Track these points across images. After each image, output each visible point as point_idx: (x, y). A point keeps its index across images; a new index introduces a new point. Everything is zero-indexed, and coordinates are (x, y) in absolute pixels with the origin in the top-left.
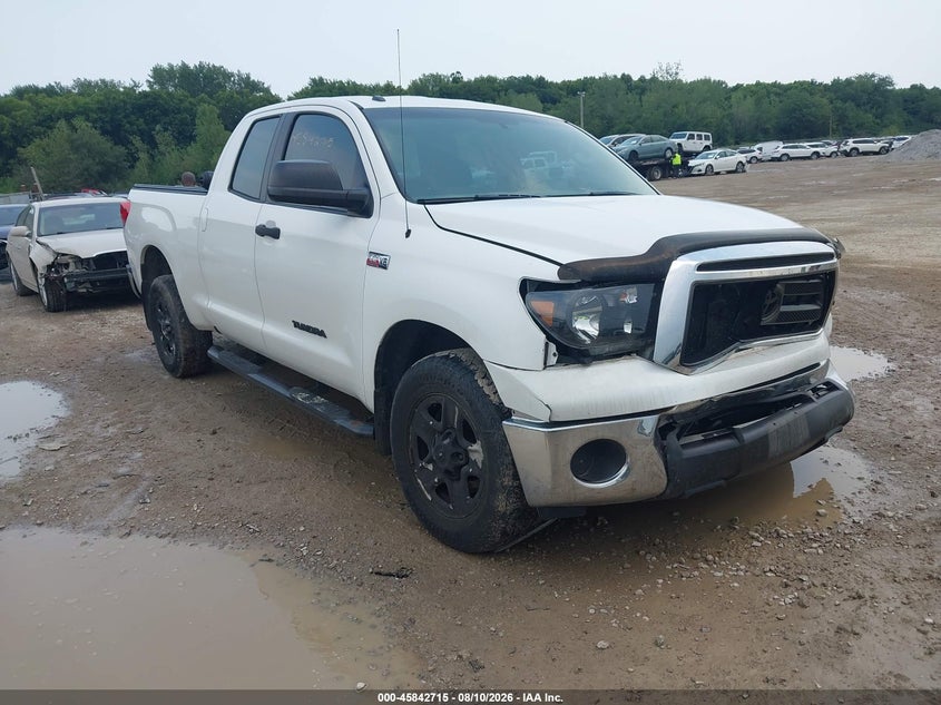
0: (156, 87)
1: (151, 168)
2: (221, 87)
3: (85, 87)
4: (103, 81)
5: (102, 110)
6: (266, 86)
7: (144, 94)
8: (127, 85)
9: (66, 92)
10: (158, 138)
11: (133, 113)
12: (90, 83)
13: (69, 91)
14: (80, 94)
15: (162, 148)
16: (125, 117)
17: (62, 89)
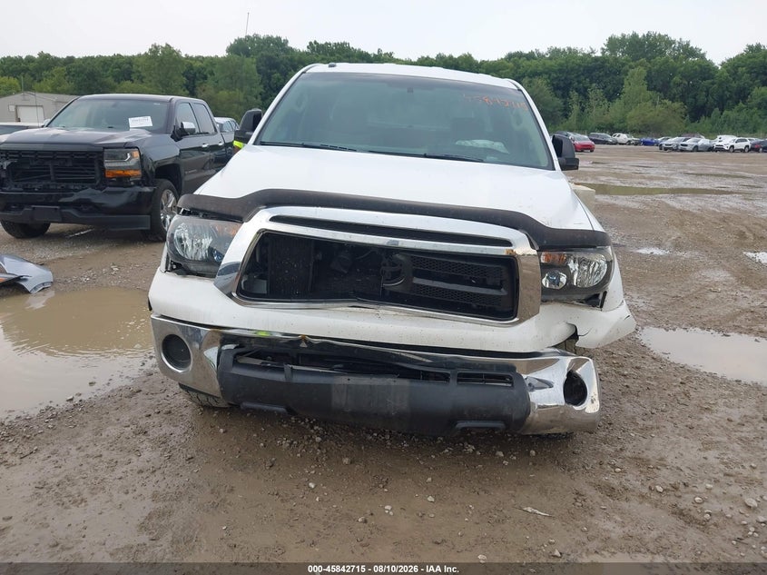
0: (608, 53)
1: (580, 117)
2: (662, 53)
3: (555, 53)
4: (569, 49)
5: (560, 71)
6: (702, 52)
7: (597, 59)
8: (586, 52)
9: (541, 56)
10: (591, 95)
11: (583, 74)
12: (559, 50)
13: (544, 56)
14: (550, 58)
15: (593, 102)
16: (576, 77)
17: (539, 54)
